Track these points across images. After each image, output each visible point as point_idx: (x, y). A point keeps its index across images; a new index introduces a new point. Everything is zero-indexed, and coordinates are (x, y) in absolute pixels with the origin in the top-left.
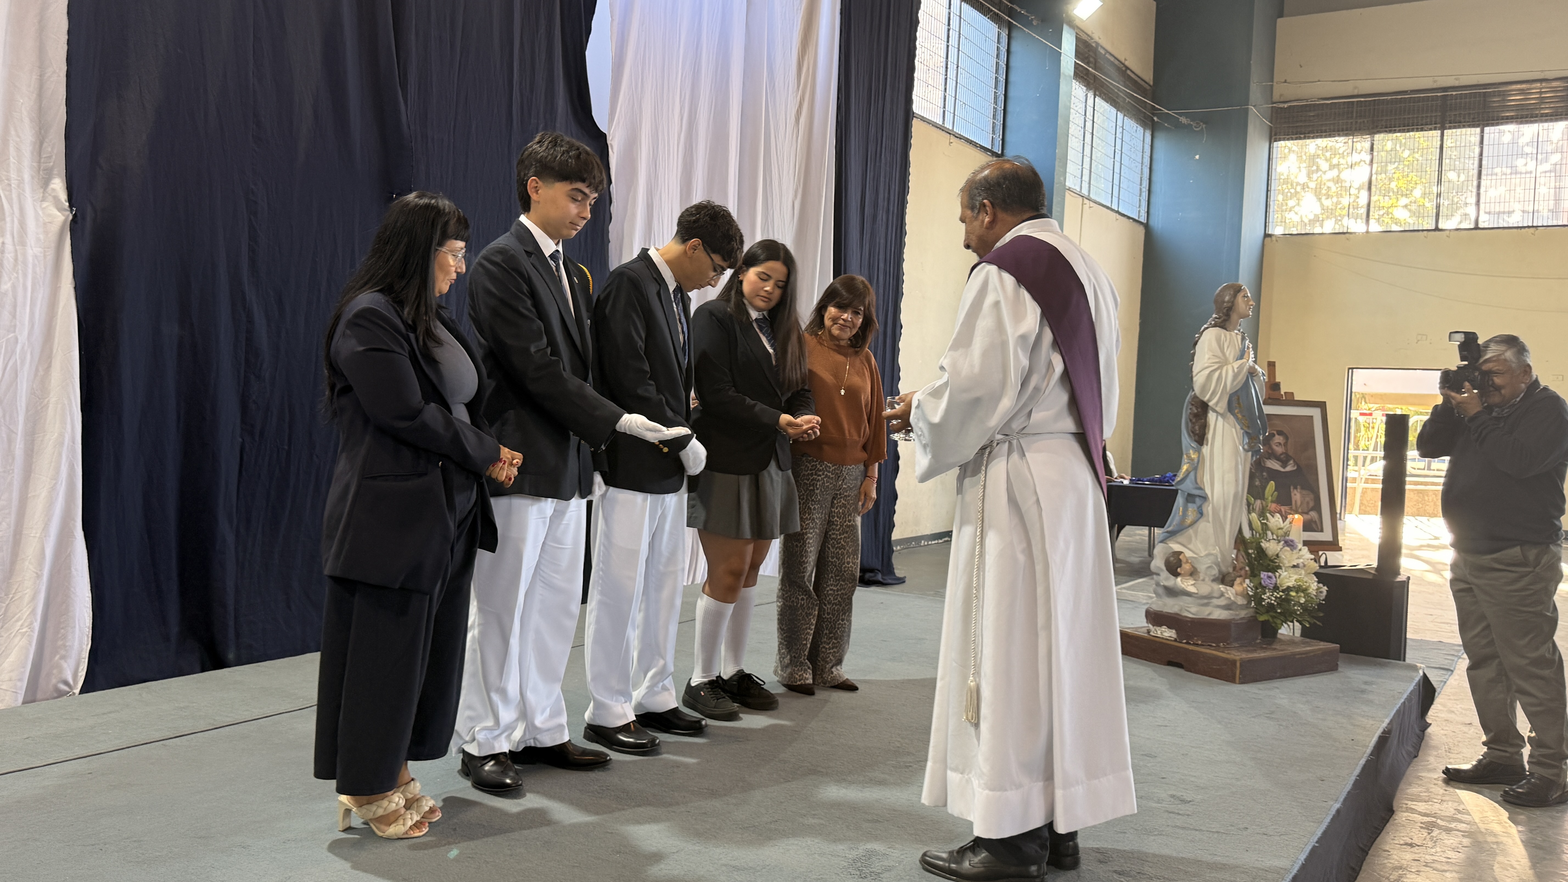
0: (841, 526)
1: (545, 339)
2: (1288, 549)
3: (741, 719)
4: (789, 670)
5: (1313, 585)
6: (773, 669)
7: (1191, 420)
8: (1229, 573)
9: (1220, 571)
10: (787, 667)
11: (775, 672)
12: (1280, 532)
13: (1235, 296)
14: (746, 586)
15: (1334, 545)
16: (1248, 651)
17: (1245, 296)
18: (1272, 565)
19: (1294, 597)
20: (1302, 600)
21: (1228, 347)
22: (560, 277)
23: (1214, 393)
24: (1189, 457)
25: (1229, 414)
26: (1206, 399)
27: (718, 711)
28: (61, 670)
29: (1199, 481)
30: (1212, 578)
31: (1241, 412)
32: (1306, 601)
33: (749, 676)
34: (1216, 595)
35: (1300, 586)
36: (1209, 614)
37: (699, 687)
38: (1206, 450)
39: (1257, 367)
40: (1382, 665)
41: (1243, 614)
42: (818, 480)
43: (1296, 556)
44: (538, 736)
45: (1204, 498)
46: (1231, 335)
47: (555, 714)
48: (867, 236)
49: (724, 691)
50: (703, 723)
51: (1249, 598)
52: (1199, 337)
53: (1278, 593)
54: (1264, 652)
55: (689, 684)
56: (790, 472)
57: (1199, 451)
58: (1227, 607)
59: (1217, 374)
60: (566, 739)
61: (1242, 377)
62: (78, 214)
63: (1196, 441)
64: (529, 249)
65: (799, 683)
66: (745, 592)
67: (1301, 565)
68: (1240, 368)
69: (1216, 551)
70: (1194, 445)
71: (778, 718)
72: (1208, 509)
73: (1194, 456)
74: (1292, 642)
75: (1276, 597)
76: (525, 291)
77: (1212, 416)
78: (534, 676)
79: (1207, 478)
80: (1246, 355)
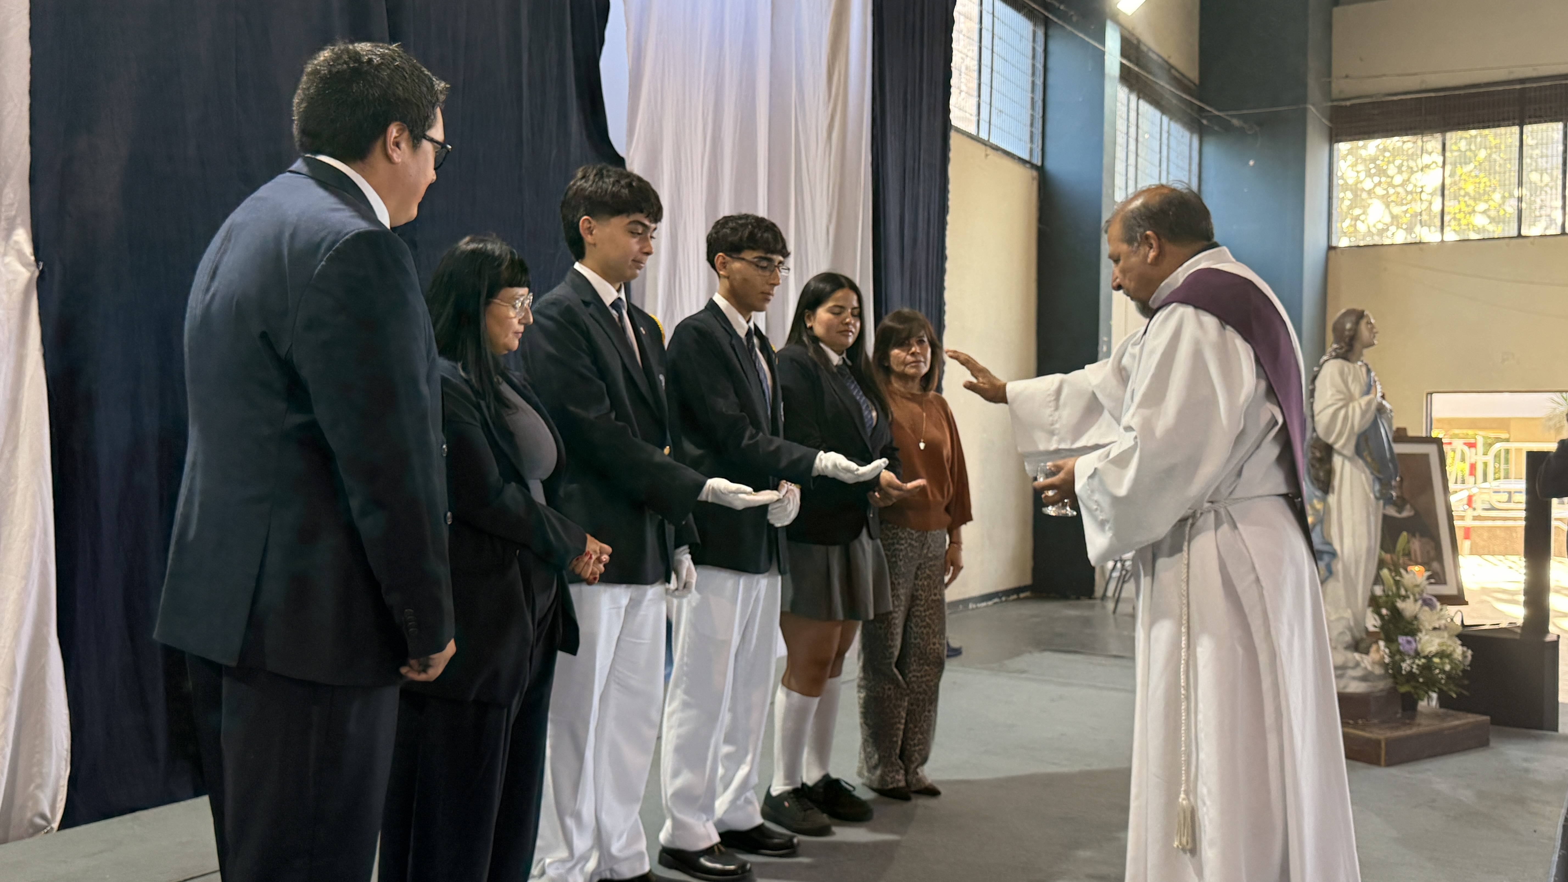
0: (926, 601)
1: (607, 402)
2: (1426, 608)
3: (833, 834)
4: (878, 772)
5: (1458, 651)
6: (856, 770)
7: (1313, 466)
8: (1362, 640)
9: (1353, 637)
10: (875, 767)
11: (860, 774)
12: (1417, 590)
13: (1357, 323)
14: (831, 677)
15: (1458, 599)
16: (1391, 728)
17: (1369, 323)
18: (1411, 628)
19: (1437, 663)
20: (1448, 668)
21: (1353, 381)
22: (623, 330)
23: (1340, 435)
24: (1313, 507)
25: (1356, 457)
26: (1331, 441)
27: (806, 826)
28: (37, 801)
29: (1325, 535)
30: (1345, 645)
31: (1370, 454)
32: (1452, 668)
33: (837, 781)
34: (1351, 664)
35: (1443, 651)
36: (1345, 687)
37: (781, 797)
38: (1332, 499)
39: (1384, 402)
40: (1538, 738)
41: (1382, 685)
42: (901, 550)
43: (1436, 617)
44: (616, 867)
45: (1333, 554)
46: (1354, 367)
47: (633, 839)
48: (907, 263)
49: (811, 800)
50: (795, 840)
51: (1385, 666)
52: (1318, 372)
53: (1419, 660)
54: (1410, 729)
55: (768, 793)
56: (879, 541)
57: (1324, 500)
58: (1364, 679)
59: (1343, 412)
60: (646, 868)
61: (1370, 416)
62: (46, 269)
63: (1320, 489)
64: (588, 298)
65: (891, 786)
66: (831, 683)
67: (1443, 627)
68: (1369, 403)
69: (1348, 614)
70: (1318, 493)
71: (875, 830)
72: (1339, 567)
73: (1319, 506)
74: (1434, 715)
75: (1418, 665)
76: (584, 347)
77: (1337, 460)
78: (609, 797)
79: (1334, 532)
80: (1373, 390)
